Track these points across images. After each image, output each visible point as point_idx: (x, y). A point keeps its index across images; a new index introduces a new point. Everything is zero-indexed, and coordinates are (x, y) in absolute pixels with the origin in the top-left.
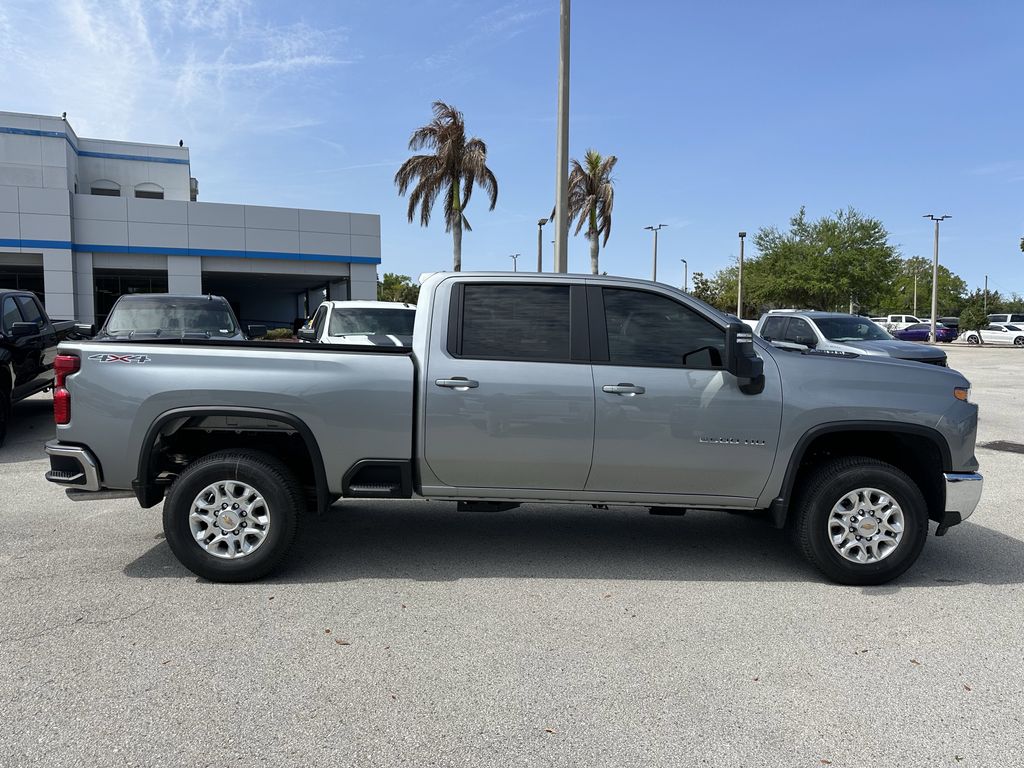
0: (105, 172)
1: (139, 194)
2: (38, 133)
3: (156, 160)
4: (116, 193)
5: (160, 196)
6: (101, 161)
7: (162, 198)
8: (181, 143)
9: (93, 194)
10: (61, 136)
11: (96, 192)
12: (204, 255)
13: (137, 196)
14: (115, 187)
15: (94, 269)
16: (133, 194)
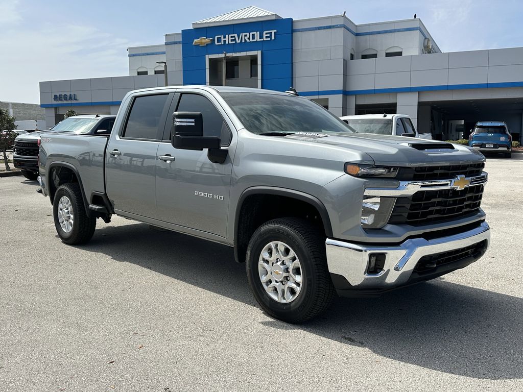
0: (369, 44)
1: (388, 55)
2: (330, 27)
3: (399, 31)
4: (375, 56)
5: (400, 54)
6: (368, 37)
7: (401, 55)
8: (415, 16)
9: (362, 58)
10: (341, 26)
11: (364, 57)
12: (420, 91)
13: (386, 56)
14: (374, 53)
15: (356, 105)
16: (384, 55)
